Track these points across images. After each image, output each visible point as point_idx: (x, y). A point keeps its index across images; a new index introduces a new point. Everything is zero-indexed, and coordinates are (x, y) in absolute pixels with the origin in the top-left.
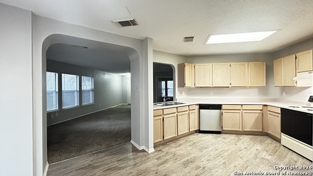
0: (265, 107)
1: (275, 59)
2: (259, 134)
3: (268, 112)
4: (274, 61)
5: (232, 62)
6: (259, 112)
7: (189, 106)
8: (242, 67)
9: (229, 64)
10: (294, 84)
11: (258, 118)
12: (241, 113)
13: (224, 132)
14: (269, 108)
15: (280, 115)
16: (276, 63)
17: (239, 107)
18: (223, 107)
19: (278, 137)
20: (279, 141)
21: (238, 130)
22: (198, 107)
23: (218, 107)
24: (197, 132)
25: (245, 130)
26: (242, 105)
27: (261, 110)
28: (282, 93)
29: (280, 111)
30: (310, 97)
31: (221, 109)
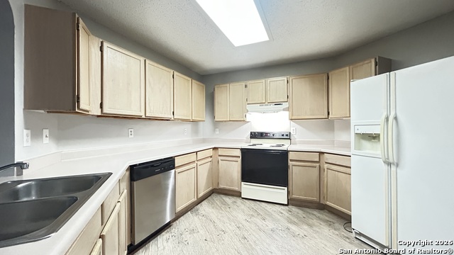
0: (215, 151)
4: (216, 86)
6: (210, 159)
8: (186, 84)
9: (172, 72)
10: (243, 117)
11: (209, 169)
12: (196, 168)
14: (220, 152)
16: (217, 89)
21: (193, 200)
22: (127, 175)
25: (200, 196)
26: (196, 153)
27: (211, 157)
28: (214, 131)
29: (239, 153)
30: (251, 133)
31: (174, 167)
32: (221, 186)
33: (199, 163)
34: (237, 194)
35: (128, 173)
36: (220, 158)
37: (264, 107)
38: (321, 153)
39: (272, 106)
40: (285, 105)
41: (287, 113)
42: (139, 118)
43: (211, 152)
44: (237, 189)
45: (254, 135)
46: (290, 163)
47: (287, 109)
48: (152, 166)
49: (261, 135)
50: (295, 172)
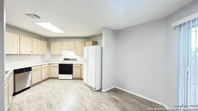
6: (48, 68)
8: (38, 42)
9: (31, 39)
11: (47, 71)
15: (58, 67)
21: (40, 81)
25: (43, 79)
26: (41, 65)
28: (51, 58)
29: (58, 65)
30: (64, 59)
31: (31, 70)
32: (52, 76)
33: (42, 69)
34: (57, 78)
35: (13, 72)
36: (52, 67)
37: (67, 51)
38: (81, 64)
39: (70, 50)
40: (74, 50)
41: (74, 53)
42: (18, 55)
43: (48, 65)
44: (57, 77)
46: (73, 67)
47: (74, 52)
48: (22, 70)
49: (67, 59)
50: (75, 70)
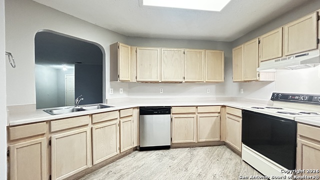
0: (223, 108)
1: (234, 48)
2: (216, 143)
3: (227, 115)
4: (233, 49)
5: (186, 48)
6: (217, 115)
7: (119, 110)
8: (198, 55)
9: (182, 50)
10: (256, 77)
11: (215, 123)
12: (195, 118)
13: (174, 145)
14: (228, 110)
15: (241, 120)
16: (235, 51)
17: (193, 110)
18: (173, 110)
19: (238, 149)
20: (239, 154)
21: (192, 141)
22: (137, 111)
23: (166, 110)
24: (136, 150)
25: (201, 140)
26: (197, 107)
27: (219, 113)
29: (240, 114)
30: (273, 94)
31: (170, 113)
32: (227, 141)
37: (281, 62)
39: (293, 59)
45: (276, 97)
